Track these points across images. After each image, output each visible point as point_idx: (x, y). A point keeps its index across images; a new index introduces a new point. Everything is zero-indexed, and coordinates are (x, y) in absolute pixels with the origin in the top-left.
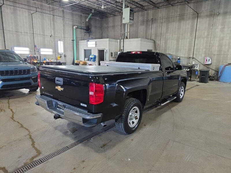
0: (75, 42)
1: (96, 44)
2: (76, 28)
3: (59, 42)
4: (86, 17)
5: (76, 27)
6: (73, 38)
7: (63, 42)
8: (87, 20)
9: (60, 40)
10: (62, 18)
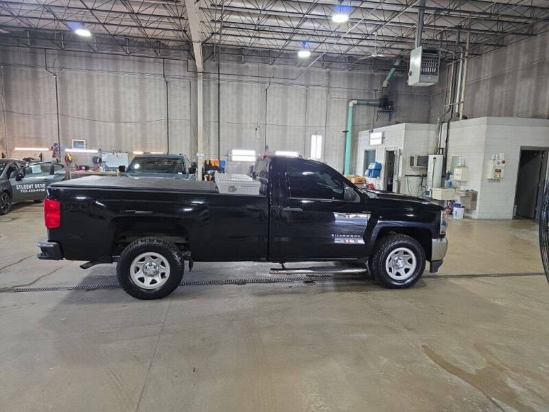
0: (349, 134)
1: (383, 138)
2: (354, 104)
3: (314, 137)
4: (384, 78)
5: (355, 102)
6: (347, 126)
7: (323, 136)
8: (385, 84)
9: (316, 134)
10: (325, 88)
